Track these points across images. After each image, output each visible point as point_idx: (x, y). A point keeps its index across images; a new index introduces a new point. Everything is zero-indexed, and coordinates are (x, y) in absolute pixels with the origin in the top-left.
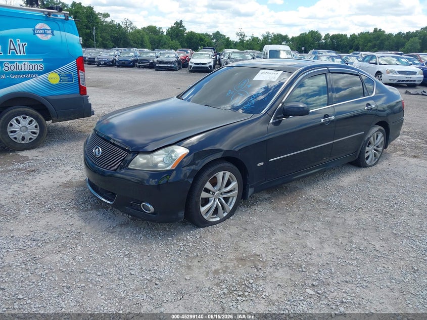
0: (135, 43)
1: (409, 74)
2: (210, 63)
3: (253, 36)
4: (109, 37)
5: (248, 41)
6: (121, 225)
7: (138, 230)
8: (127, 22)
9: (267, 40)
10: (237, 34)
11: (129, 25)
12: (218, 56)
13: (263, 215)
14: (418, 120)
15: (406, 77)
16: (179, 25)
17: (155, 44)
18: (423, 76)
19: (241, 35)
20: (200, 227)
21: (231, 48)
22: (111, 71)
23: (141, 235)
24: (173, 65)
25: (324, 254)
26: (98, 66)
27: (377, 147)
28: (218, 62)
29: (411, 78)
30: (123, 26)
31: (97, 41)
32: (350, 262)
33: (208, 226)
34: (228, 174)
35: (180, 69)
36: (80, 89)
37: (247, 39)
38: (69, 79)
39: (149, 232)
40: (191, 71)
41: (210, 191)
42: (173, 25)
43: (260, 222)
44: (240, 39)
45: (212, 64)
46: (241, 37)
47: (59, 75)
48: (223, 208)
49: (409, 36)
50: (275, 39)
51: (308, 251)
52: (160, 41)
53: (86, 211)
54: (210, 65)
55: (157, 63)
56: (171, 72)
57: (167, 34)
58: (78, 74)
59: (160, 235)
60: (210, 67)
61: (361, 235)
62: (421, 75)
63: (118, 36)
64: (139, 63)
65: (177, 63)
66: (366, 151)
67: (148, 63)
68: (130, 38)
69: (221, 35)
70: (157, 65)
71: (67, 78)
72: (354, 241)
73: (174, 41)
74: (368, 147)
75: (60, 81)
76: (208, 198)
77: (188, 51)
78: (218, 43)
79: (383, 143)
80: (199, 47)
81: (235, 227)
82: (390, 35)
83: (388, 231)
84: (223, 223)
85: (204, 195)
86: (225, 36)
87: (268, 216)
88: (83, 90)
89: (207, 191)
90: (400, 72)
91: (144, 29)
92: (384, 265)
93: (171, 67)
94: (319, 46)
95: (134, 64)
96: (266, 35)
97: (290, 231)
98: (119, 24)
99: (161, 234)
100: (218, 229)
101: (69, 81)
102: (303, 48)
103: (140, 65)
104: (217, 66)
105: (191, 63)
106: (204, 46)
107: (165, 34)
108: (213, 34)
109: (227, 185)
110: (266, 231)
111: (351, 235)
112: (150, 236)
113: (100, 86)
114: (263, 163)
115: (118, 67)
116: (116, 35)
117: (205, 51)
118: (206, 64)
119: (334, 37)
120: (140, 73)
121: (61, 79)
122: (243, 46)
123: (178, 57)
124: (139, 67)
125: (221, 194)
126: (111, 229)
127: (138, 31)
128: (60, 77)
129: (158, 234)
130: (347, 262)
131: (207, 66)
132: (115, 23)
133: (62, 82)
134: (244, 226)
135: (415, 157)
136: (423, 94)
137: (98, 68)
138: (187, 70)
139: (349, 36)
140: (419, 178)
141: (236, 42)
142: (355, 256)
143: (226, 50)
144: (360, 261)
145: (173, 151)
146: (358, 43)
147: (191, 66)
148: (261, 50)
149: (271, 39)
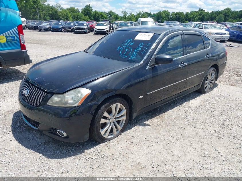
0: (63, 17)
1: (221, 34)
2: (107, 29)
3: (131, 13)
4: (47, 14)
5: (128, 16)
6: (45, 143)
7: (56, 147)
8: (57, 5)
9: (140, 15)
10: (122, 12)
11: (59, 7)
12: (111, 25)
13: (144, 131)
14: (230, 62)
15: (220, 36)
16: (88, 7)
17: (75, 18)
18: (229, 35)
19: (124, 13)
20: (100, 143)
21: (119, 20)
22: (47, 34)
23: (58, 151)
24: (85, 30)
25: (187, 160)
26: (40, 31)
27: (212, 80)
28: (111, 28)
29: (222, 36)
30: (55, 7)
31: (40, 16)
32: (206, 167)
33: (106, 142)
34: (119, 105)
35: (89, 32)
36: (21, 46)
37: (128, 15)
38: (12, 39)
39: (64, 148)
40: (95, 34)
41: (107, 117)
42: (85, 7)
43: (142, 136)
44: (124, 15)
45: (108, 29)
46: (124, 14)
47: (6, 37)
48: (116, 128)
49: (218, 13)
50: (144, 15)
51: (176, 159)
52: (77, 16)
53: (21, 132)
54: (107, 30)
55: (75, 29)
56: (84, 34)
57: (82, 12)
58: (19, 36)
59: (72, 151)
60: (107, 31)
61: (210, 143)
62: (228, 35)
63: (52, 14)
64: (65, 29)
65: (87, 29)
66: (205, 83)
67: (70, 29)
68: (59, 14)
69: (113, 13)
70: (75, 30)
71: (11, 39)
72: (206, 149)
73: (86, 16)
74: (206, 81)
75: (7, 41)
76: (106, 123)
77: (94, 22)
78: (111, 17)
79: (215, 78)
80: (101, 20)
81: (125, 141)
82: (208, 13)
83: (226, 139)
84: (116, 138)
85: (103, 121)
86: (115, 13)
87: (147, 131)
88: (23, 47)
89: (105, 118)
90: (216, 33)
91: (68, 9)
92: (228, 167)
93: (84, 31)
94: (168, 19)
95: (62, 30)
96: (139, 12)
97: (162, 142)
98: (53, 6)
99: (73, 149)
100: (113, 143)
101: (13, 41)
102: (160, 20)
103: (66, 30)
104: (111, 30)
105: (96, 29)
106: (103, 19)
107: (80, 12)
108: (108, 12)
109: (119, 112)
110: (146, 143)
111: (203, 144)
112: (65, 151)
113: (40, 43)
114: (142, 96)
115: (52, 31)
116: (51, 13)
117: (104, 22)
118: (105, 29)
119: (177, 14)
120: (65, 35)
121: (7, 40)
122: (126, 19)
123: (88, 26)
124: (65, 32)
125: (115, 119)
126: (38, 146)
127: (65, 11)
128: (7, 38)
129: (70, 149)
130: (204, 166)
131: (105, 30)
132: (50, 5)
133: (8, 41)
134: (131, 140)
135: (233, 85)
136: (230, 46)
137: (40, 32)
138: (93, 33)
139: (185, 13)
140: (238, 99)
141: (122, 17)
142: (208, 161)
143: (116, 21)
144: (212, 165)
145: (79, 92)
146: (190, 17)
147: (95, 31)
148: (136, 21)
149: (142, 15)
